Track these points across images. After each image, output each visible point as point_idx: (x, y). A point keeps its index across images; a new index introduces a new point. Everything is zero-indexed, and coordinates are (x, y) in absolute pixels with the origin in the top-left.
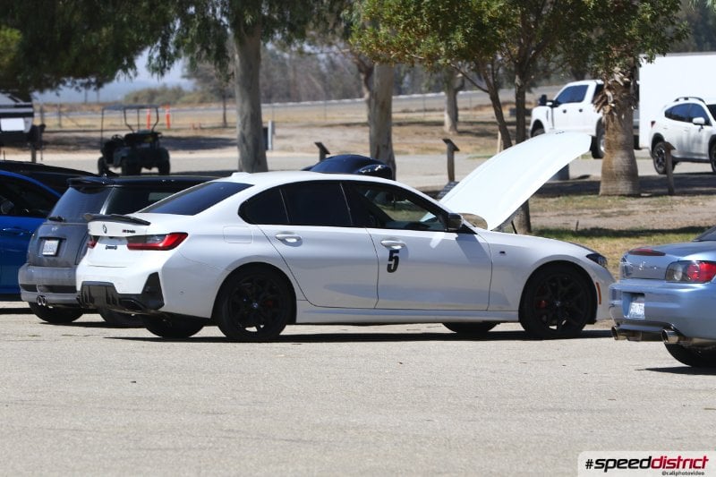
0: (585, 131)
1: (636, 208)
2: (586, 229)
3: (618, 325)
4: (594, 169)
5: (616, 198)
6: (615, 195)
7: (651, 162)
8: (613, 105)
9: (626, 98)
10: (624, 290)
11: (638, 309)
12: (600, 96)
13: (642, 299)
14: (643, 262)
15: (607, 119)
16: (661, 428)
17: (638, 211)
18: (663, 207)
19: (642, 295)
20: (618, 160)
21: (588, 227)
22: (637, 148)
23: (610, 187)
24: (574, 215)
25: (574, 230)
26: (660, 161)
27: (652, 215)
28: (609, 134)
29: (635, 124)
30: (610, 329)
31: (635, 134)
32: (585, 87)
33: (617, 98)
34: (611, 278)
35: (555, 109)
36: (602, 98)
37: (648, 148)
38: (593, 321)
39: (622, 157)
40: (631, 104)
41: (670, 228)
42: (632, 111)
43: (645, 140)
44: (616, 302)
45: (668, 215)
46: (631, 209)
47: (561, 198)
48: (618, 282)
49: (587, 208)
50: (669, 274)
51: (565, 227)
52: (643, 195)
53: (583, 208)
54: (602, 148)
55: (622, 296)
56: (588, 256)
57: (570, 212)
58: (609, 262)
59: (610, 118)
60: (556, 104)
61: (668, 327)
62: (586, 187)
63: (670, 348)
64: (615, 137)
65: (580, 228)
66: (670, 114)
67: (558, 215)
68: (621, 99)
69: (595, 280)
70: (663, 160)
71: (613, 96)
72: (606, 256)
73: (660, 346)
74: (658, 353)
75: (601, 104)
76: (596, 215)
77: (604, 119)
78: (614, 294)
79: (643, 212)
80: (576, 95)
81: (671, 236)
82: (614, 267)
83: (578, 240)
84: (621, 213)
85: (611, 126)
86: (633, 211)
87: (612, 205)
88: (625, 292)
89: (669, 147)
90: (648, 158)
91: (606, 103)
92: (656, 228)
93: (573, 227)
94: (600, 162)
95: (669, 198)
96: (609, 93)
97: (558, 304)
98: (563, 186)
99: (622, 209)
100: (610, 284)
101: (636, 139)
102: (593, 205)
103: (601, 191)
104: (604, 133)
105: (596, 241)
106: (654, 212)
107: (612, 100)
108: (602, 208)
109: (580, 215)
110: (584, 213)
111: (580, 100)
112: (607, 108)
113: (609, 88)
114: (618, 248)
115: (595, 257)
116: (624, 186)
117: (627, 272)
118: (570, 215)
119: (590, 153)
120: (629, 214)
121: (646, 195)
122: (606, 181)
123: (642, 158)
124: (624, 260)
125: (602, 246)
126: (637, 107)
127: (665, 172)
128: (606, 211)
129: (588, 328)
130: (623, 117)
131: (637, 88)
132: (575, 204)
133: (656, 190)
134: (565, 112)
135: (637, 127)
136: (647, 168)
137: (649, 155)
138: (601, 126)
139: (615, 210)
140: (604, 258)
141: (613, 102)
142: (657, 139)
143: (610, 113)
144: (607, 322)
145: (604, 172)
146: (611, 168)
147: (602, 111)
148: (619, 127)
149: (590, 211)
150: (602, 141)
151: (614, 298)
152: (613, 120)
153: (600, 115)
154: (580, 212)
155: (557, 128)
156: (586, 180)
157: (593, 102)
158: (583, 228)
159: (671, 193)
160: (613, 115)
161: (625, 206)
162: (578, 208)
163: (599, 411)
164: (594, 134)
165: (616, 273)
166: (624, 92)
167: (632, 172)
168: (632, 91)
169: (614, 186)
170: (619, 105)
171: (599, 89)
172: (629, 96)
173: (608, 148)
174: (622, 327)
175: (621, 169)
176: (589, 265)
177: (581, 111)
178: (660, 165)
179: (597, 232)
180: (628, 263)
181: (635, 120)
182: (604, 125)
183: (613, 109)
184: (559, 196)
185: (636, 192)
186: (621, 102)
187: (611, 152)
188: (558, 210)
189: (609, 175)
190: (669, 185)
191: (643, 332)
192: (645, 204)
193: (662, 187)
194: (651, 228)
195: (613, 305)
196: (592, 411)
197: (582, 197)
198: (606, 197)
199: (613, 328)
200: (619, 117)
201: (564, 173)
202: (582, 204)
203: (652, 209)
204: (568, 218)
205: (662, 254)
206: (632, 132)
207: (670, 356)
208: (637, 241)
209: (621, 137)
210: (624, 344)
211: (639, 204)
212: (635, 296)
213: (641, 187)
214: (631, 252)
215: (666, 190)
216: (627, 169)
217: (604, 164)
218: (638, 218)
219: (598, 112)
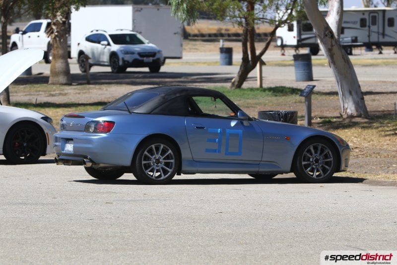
0: (41, 48)
1: (69, 91)
2: (41, 103)
3: (59, 156)
4: (46, 70)
5: (58, 86)
6: (57, 84)
7: (78, 66)
8: (56, 34)
9: (64, 30)
10: (62, 137)
11: (69, 148)
12: (49, 29)
13: (72, 142)
14: (72, 122)
15: (53, 41)
16: (81, 214)
17: (70, 93)
18: (84, 91)
19: (72, 139)
20: (59, 65)
21: (42, 102)
22: (70, 57)
23: (55, 79)
24: (34, 95)
25: (34, 103)
26: (83, 65)
27: (78, 95)
28: (54, 50)
29: (68, 45)
30: (54, 159)
31: (69, 49)
32: (41, 24)
33: (58, 30)
34: (55, 130)
35: (24, 36)
36: (50, 30)
37: (75, 58)
38: (44, 154)
39: (62, 63)
40: (66, 34)
41: (88, 103)
42: (67, 37)
43: (74, 54)
44: (57, 144)
45: (87, 95)
46: (66, 92)
47: (27, 85)
48: (59, 132)
49: (42, 91)
50: (87, 128)
51: (30, 102)
52: (73, 84)
53: (40, 91)
54: (51, 58)
55: (61, 141)
56: (42, 118)
57: (32, 93)
58: (54, 122)
59: (55, 41)
60: (24, 33)
61: (86, 157)
62: (41, 79)
63: (87, 169)
64: (58, 52)
65: (38, 102)
66: (89, 39)
67: (26, 95)
68: (61, 30)
69: (46, 131)
70: (84, 65)
71: (57, 28)
72: (52, 118)
73: (81, 168)
74: (80, 172)
75: (50, 33)
76: (47, 95)
77: (51, 42)
78: (56, 139)
79: (73, 94)
80: (36, 28)
81: (88, 107)
82: (57, 124)
83: (37, 109)
84: (60, 94)
85: (55, 45)
86: (67, 93)
87: (56, 89)
88: (62, 138)
89: (87, 58)
90: (75, 64)
91: (52, 33)
92: (80, 102)
93: (34, 102)
94: (49, 66)
95: (88, 86)
96: (54, 27)
97: (25, 145)
98: (28, 79)
99: (62, 92)
100: (54, 134)
101: (69, 53)
102: (45, 89)
103: (50, 82)
104: (51, 49)
105: (47, 109)
106: (79, 93)
107: (56, 31)
108: (50, 91)
109: (38, 95)
110: (40, 94)
111: (38, 30)
112: (53, 36)
113: (54, 24)
114: (59, 113)
115: (46, 118)
116: (62, 79)
117: (63, 127)
118: (32, 95)
119: (43, 61)
120: (66, 94)
121: (75, 84)
122: (53, 76)
123: (72, 64)
124: (62, 120)
125: (50, 112)
126: (70, 35)
127: (85, 71)
128: (52, 93)
129: (41, 158)
130: (62, 40)
131: (70, 25)
132: (35, 89)
133: (80, 82)
134: (29, 37)
135: (70, 46)
136: (75, 69)
137: (76, 62)
138: (50, 45)
139: (58, 92)
140: (51, 119)
141: (57, 32)
142: (81, 53)
143: (55, 38)
144: (52, 155)
145: (51, 71)
146: (55, 69)
147: (50, 37)
148: (60, 46)
149: (43, 93)
150: (50, 54)
151: (56, 141)
152: (56, 42)
153: (49, 39)
154: (37, 93)
155: (26, 46)
156: (42, 75)
157: (45, 31)
158: (39, 102)
159: (89, 83)
160: (56, 40)
161: (63, 90)
162: (36, 91)
163: (47, 204)
164: (46, 49)
165: (58, 127)
166: (62, 26)
167: (67, 71)
168: (67, 26)
169: (57, 79)
170: (60, 34)
171: (49, 25)
172: (65, 29)
173: (54, 57)
174: (61, 157)
175: (60, 69)
176: (42, 123)
177: (38, 36)
178: (83, 67)
179: (47, 105)
180: (64, 122)
181: (69, 42)
182: (51, 45)
183: (56, 36)
184: (26, 84)
185: (70, 82)
186: (61, 32)
187: (55, 60)
188: (25, 92)
189: (54, 73)
190: (87, 79)
191: (72, 160)
192: (75, 89)
193: (84, 79)
194: (77, 102)
195: (56, 146)
196: (43, 204)
197: (39, 85)
198: (53, 85)
199: (56, 158)
200: (60, 40)
201: (29, 71)
202: (39, 89)
203: (78, 92)
204: (31, 97)
205: (84, 117)
206: (67, 49)
207: (87, 173)
208: (70, 109)
209: (61, 52)
210: (62, 167)
211: (71, 89)
212: (68, 140)
213: (72, 80)
214: (66, 116)
215: (86, 82)
216: (64, 70)
217: (51, 67)
218: (71, 97)
219: (48, 37)
